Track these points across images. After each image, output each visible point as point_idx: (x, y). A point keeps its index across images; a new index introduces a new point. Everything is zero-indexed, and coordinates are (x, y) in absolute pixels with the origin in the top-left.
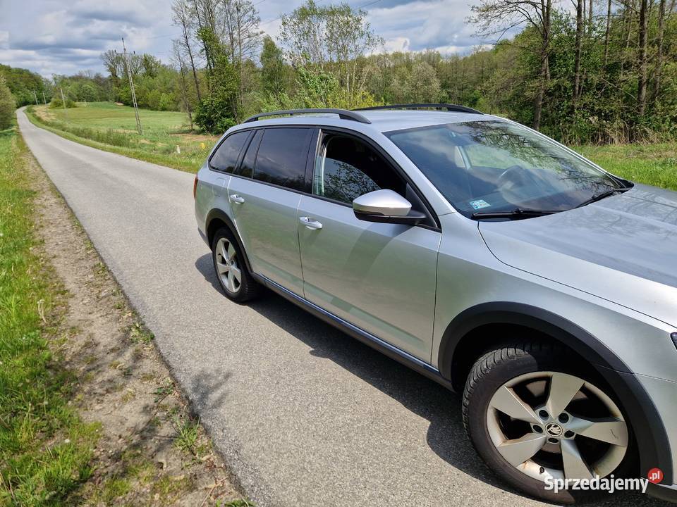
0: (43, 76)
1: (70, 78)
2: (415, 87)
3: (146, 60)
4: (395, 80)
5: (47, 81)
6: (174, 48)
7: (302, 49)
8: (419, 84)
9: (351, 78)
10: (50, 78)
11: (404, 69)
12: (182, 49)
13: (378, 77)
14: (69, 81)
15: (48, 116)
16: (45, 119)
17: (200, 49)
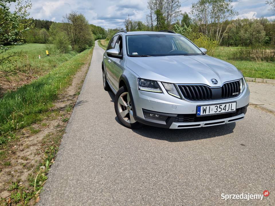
0: (105, 29)
1: (113, 30)
2: (252, 34)
3: (139, 23)
4: (242, 31)
5: (106, 31)
6: (147, 18)
7: (199, 17)
8: (254, 33)
9: (219, 30)
10: (107, 30)
11: (248, 26)
12: (149, 18)
13: (234, 30)
14: (113, 31)
15: (104, 43)
16: (103, 44)
17: (155, 18)
